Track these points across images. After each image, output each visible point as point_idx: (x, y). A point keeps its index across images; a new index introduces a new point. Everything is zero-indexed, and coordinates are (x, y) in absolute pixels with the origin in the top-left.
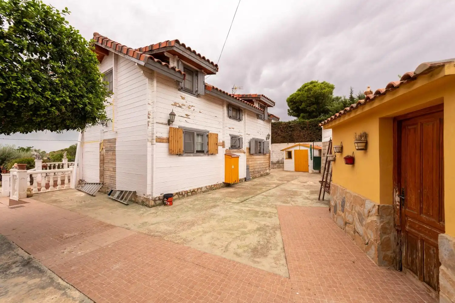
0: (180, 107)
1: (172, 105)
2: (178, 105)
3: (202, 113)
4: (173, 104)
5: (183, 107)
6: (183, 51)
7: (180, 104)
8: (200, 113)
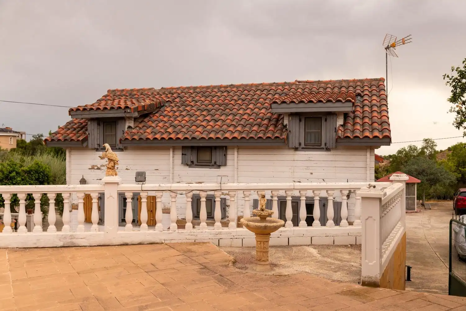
0: (98, 169)
1: (90, 169)
2: (96, 168)
3: (130, 169)
4: (91, 167)
5: (102, 168)
6: (81, 115)
7: (99, 166)
8: (127, 170)
